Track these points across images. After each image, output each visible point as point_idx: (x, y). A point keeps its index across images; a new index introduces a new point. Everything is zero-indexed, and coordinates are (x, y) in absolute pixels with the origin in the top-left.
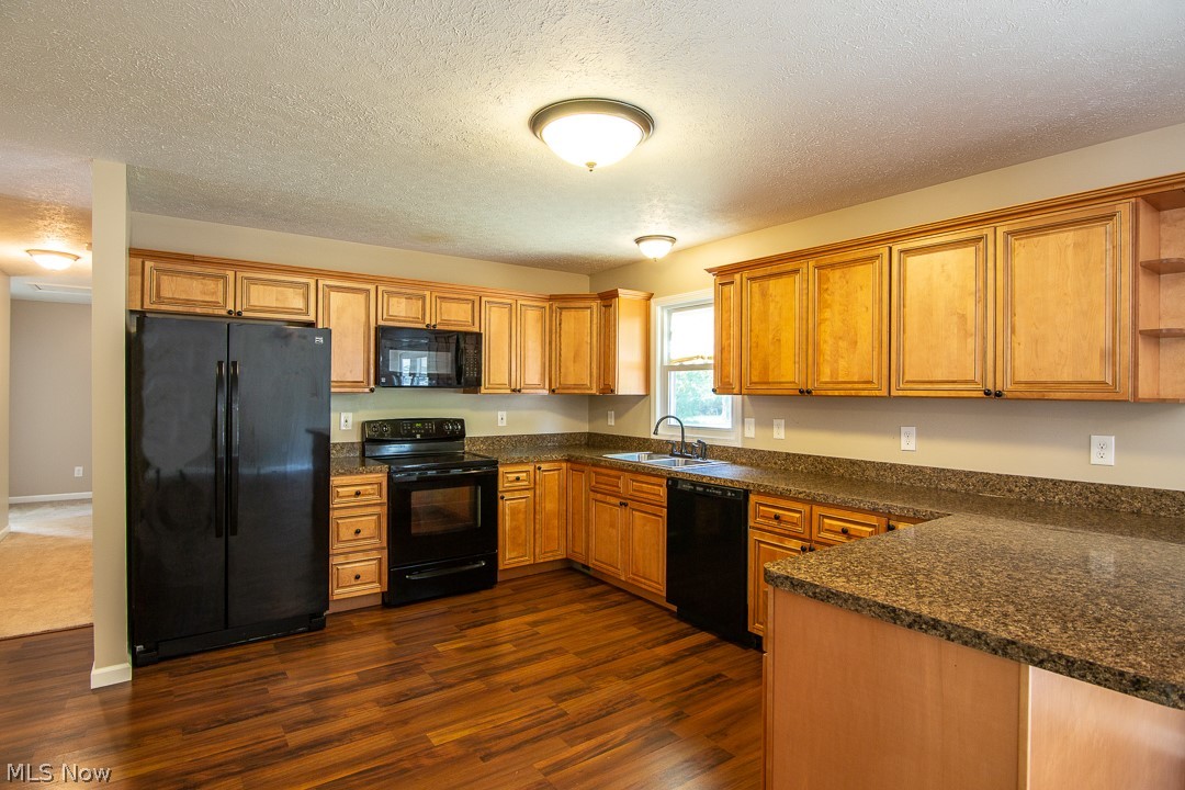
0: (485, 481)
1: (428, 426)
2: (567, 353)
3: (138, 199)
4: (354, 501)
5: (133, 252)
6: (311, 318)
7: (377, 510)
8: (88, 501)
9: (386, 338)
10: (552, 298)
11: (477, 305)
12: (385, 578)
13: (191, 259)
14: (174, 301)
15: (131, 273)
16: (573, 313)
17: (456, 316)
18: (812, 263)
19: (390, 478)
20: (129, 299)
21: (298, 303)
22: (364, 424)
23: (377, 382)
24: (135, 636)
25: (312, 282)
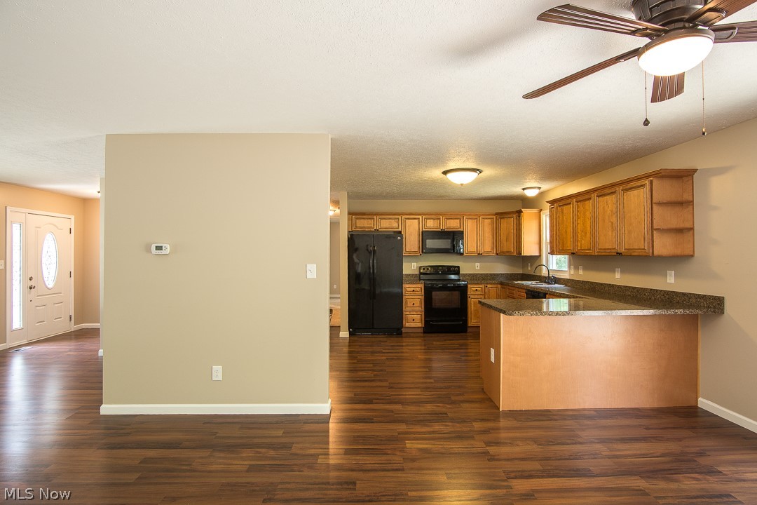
0: (463, 291)
1: (444, 268)
2: (503, 238)
3: (349, 197)
4: (412, 293)
5: (350, 214)
6: (400, 230)
7: (421, 297)
8: (339, 298)
9: (426, 235)
10: (496, 214)
11: (462, 220)
12: (423, 322)
13: (364, 214)
14: (361, 228)
15: (349, 220)
16: (506, 220)
17: (453, 225)
18: (575, 200)
19: (425, 286)
20: (348, 228)
21: (396, 225)
22: (420, 267)
23: (422, 252)
24: (350, 326)
25: (400, 218)
